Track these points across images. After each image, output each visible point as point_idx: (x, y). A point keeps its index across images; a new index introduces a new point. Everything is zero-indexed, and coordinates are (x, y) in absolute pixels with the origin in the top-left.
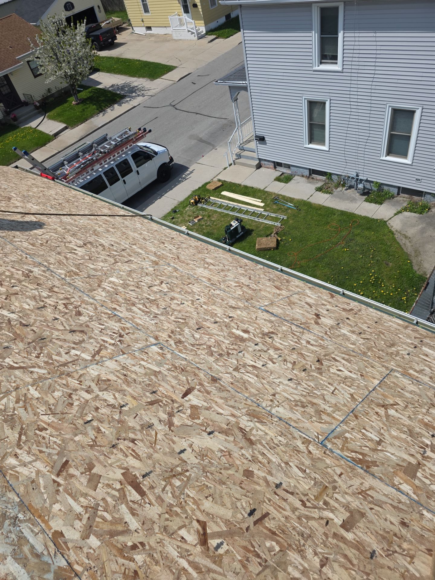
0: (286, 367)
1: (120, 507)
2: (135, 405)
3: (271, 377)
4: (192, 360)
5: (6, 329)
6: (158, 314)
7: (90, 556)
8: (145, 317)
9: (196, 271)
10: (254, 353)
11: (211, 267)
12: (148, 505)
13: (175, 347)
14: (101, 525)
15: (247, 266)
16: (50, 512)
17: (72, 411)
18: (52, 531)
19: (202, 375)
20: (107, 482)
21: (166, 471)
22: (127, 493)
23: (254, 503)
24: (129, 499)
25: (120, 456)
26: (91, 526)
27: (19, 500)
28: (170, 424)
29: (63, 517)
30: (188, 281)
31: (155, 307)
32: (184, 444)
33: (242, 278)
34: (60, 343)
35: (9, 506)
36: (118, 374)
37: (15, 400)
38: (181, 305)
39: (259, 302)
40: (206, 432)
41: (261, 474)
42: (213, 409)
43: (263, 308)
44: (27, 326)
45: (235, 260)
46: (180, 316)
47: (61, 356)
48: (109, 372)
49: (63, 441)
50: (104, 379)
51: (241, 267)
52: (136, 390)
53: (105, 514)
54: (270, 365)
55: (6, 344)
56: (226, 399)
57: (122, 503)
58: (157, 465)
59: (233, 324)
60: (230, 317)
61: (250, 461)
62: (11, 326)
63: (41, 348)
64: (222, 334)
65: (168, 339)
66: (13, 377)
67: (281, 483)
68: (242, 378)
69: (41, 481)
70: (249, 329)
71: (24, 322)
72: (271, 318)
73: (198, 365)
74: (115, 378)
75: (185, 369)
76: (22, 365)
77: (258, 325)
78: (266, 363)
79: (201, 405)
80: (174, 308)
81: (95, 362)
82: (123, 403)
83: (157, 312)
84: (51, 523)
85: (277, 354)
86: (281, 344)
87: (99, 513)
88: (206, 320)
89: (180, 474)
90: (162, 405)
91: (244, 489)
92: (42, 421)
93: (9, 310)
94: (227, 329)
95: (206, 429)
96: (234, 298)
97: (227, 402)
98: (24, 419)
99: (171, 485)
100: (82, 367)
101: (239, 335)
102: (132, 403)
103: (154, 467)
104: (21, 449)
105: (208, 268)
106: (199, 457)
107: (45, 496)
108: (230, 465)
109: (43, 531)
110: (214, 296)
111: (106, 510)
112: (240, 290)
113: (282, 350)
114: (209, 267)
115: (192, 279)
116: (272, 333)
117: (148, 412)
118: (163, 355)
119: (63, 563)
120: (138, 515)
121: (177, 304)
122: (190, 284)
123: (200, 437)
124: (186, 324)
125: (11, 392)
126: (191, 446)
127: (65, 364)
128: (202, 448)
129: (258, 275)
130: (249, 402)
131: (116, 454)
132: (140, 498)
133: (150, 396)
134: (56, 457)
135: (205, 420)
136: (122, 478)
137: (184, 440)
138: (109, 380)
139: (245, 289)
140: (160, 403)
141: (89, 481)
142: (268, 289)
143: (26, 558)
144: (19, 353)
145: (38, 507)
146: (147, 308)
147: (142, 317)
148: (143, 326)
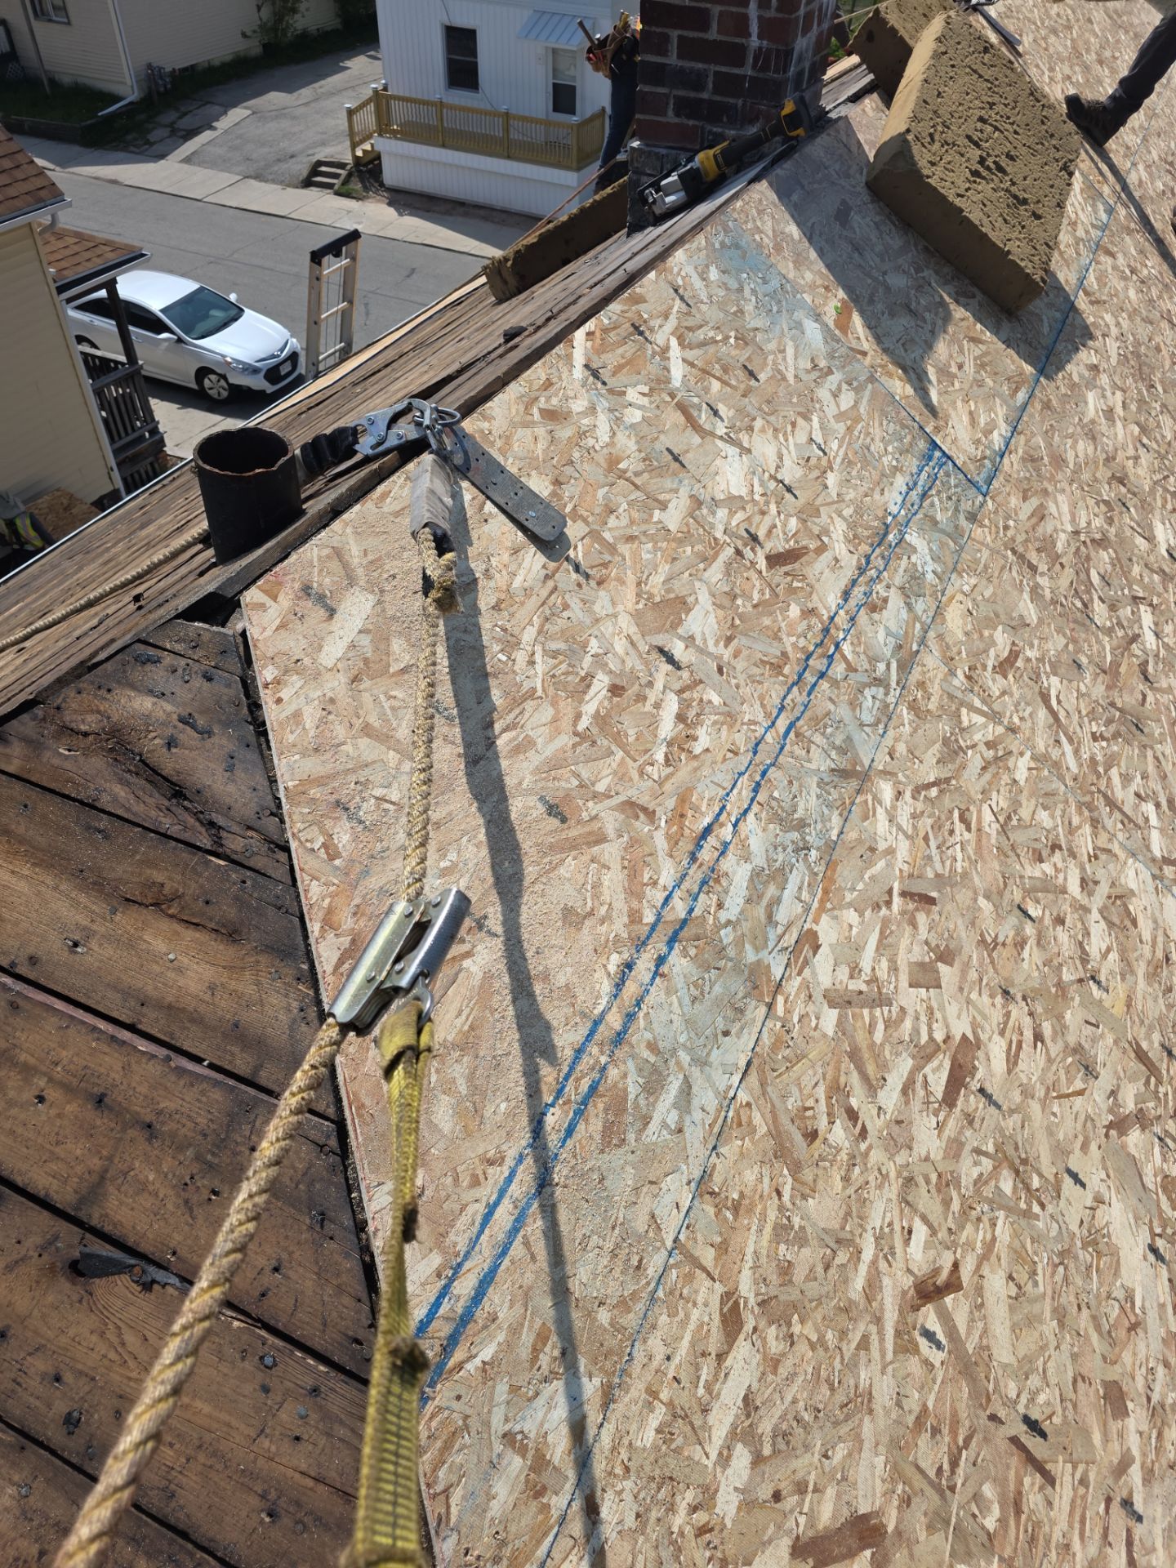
1: (904, 1054)
2: (1114, 1011)
5: (1115, 642)
7: (805, 1020)
12: (934, 1120)
14: (859, 1024)
16: (841, 907)
17: (1027, 866)
18: (815, 928)
20: (935, 1004)
21: (1017, 1148)
22: (935, 1063)
23: (1058, 1432)
24: (927, 1070)
25: (996, 1016)
26: (849, 1003)
27: (834, 838)
28: (1120, 1125)
29: (842, 938)
32: (1095, 1179)
34: (1151, 769)
35: (819, 826)
36: (1160, 939)
37: (991, 738)
41: (1134, 1443)
44: (1147, 679)
47: (1124, 787)
48: (1153, 914)
49: (965, 875)
50: (1131, 908)
52: (1150, 1002)
53: (881, 1026)
55: (1084, 660)
57: (913, 1057)
58: (1017, 1117)
61: (1149, 1399)
62: (1127, 649)
63: (1116, 735)
66: (1029, 709)
67: (1140, 1519)
69: (881, 864)
71: (1150, 669)
74: (1147, 936)
76: (1062, 715)
81: (1157, 872)
82: (1103, 979)
84: (824, 918)
87: (878, 1012)
89: (1027, 1188)
90: (1152, 1086)
91: (1075, 1391)
92: (979, 812)
93: (1156, 624)
95: (1160, 1235)
98: (966, 774)
99: (995, 1168)
100: (1128, 843)
102: (1114, 1001)
103: (1012, 1111)
104: (914, 798)
106: (1085, 1232)
107: (860, 886)
108: (1109, 1332)
109: (807, 910)
111: (888, 1024)
117: (1117, 1053)
119: (777, 972)
120: (907, 1103)
123: (1132, 1221)
125: (1000, 723)
126: (1099, 1200)
127: (1111, 803)
128: (1109, 1237)
131: (993, 1005)
132: (940, 1096)
133: (1156, 1045)
134: (930, 875)
136: (958, 1038)
137: (1104, 1176)
138: (1134, 922)
140: (1153, 1080)
141: (921, 965)
143: (760, 897)
144: (1080, 695)
145: (839, 882)
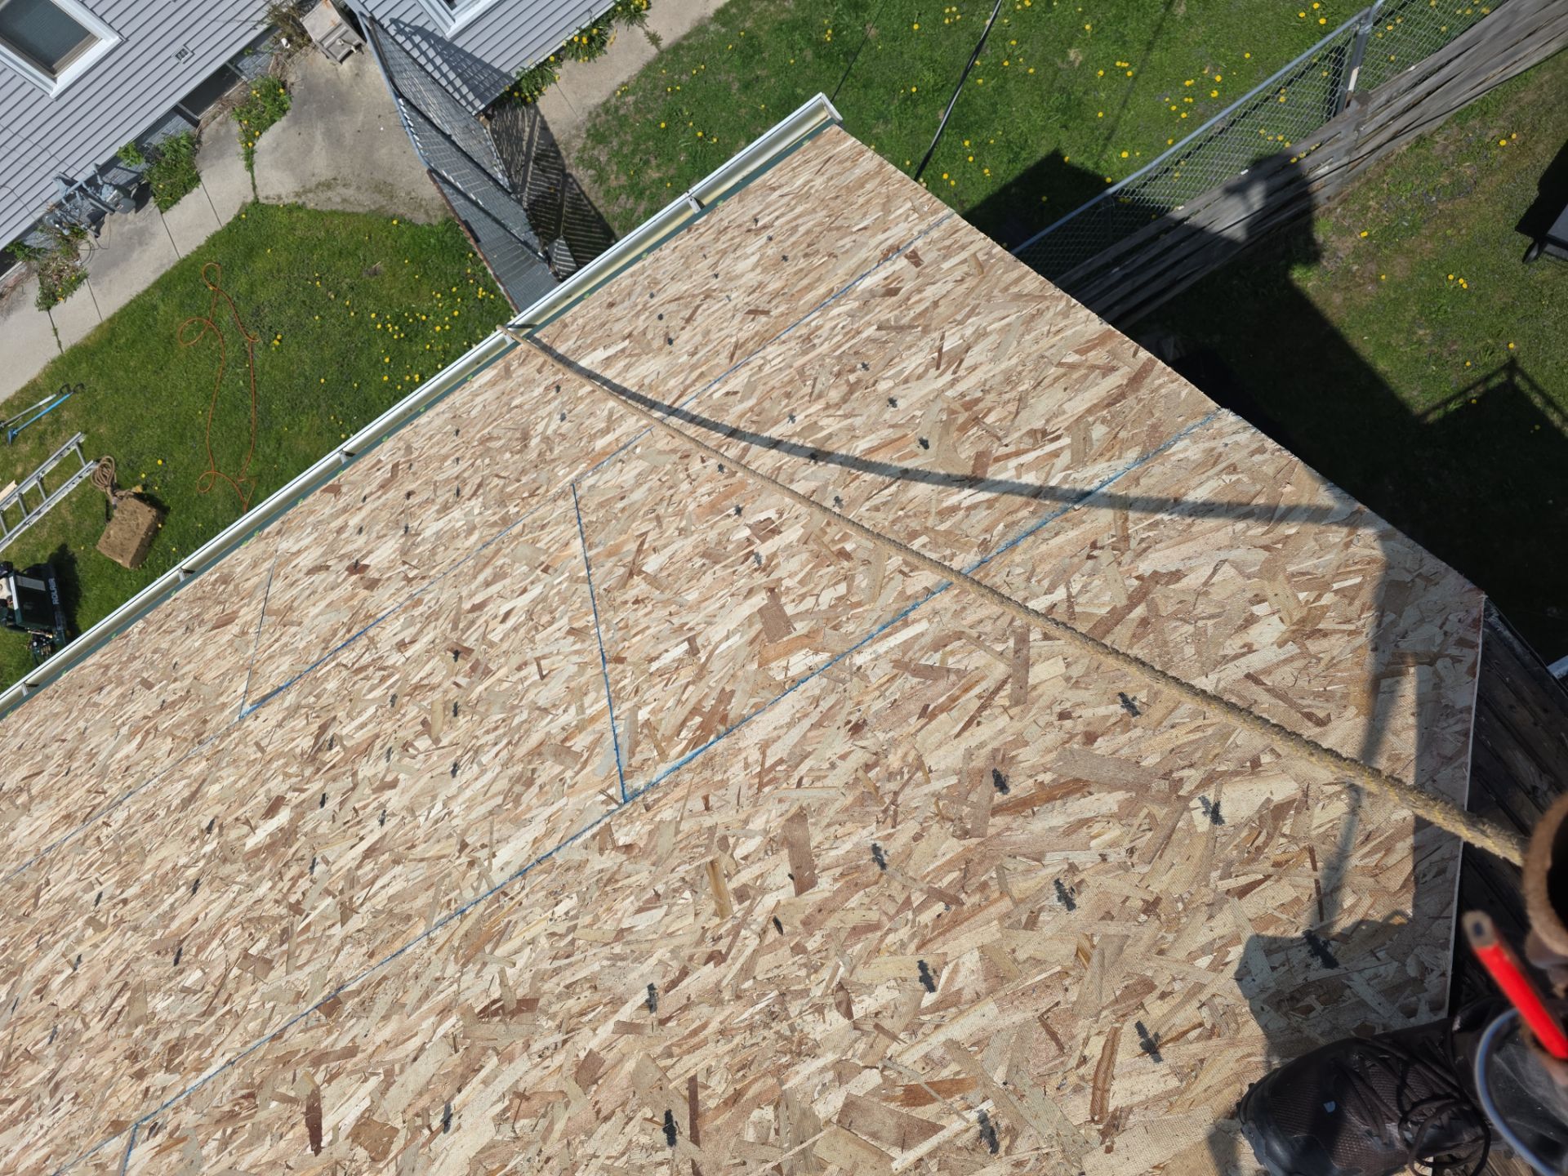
0: (421, 757)
3: (422, 819)
4: (246, 1043)
6: (55, 1073)
8: (34, 1128)
9: (17, 847)
10: (339, 823)
11: (37, 785)
13: (177, 1077)
15: (107, 667)
19: (297, 1039)
30: (28, 892)
31: (28, 1069)
33: (130, 708)
38: (81, 969)
39: (224, 705)
40: (437, 1132)
42: (397, 1068)
43: (247, 707)
45: (68, 691)
46: (105, 996)
51: (101, 689)
54: (394, 800)
56: (397, 1006)
59: (233, 834)
60: (209, 829)
61: (565, 1042)
64: (236, 888)
65: (145, 1085)
67: (651, 988)
68: (376, 914)
70: (274, 795)
72: (286, 704)
73: (269, 1033)
75: (250, 1085)
77: (280, 755)
78: (382, 806)
79: (367, 1103)
80: (72, 1000)
83: (44, 1073)
85: (379, 758)
86: (363, 726)
88: (169, 916)
91: (613, 1112)
94: (234, 862)
96: (168, 778)
97: (404, 1006)
101: (271, 835)
105: (32, 799)
108: (544, 1116)
110: (123, 838)
112: (158, 741)
113: (377, 736)
114: (34, 792)
115: (30, 876)
116: (323, 728)
118: (177, 1139)
121: (65, 982)
122: (37, 896)
123: (437, 1164)
124: (141, 991)
129: (155, 652)
130: (441, 935)
135: (411, 1113)
139: (166, 724)
142: (211, 652)
146: (11, 1102)
147: (29, 1138)
148: (57, 1153)
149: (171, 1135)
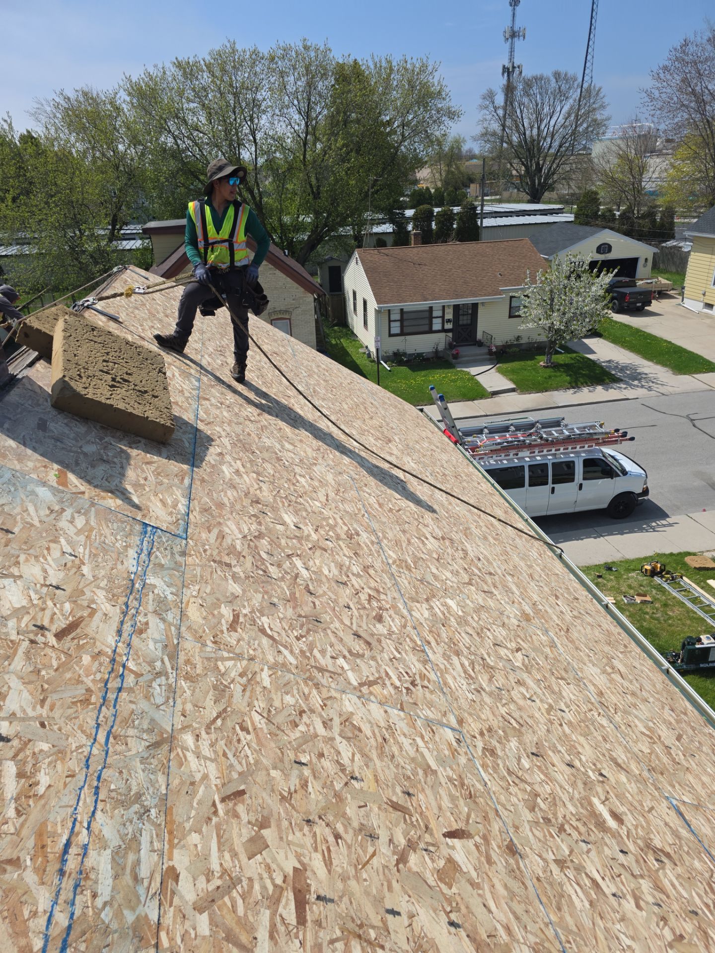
0: (658, 931)
1: (262, 910)
2: (371, 790)
3: (618, 926)
4: (494, 793)
5: (288, 583)
6: (484, 690)
7: (187, 937)
8: (463, 682)
9: (585, 668)
10: (611, 862)
11: (617, 677)
12: (297, 942)
13: (480, 753)
14: (225, 911)
15: (685, 714)
16: (184, 837)
17: (291, 734)
18: (171, 863)
19: (496, 826)
20: (269, 861)
21: (353, 921)
22: (284, 901)
24: (280, 910)
25: (308, 841)
26: (213, 901)
27: (164, 792)
28: (402, 859)
29: (193, 858)
30: (563, 674)
31: (486, 677)
32: (403, 906)
33: (664, 727)
34: (333, 639)
35: (151, 791)
36: (376, 731)
37: (241, 670)
38: (529, 702)
39: (674, 787)
40: (449, 917)
42: (480, 892)
43: (675, 802)
44: (311, 594)
45: (668, 692)
46: (516, 715)
47: (324, 657)
48: (367, 719)
49: (257, 762)
50: (355, 723)
51: (672, 710)
52: (387, 771)
53: (240, 902)
54: (629, 905)
55: (275, 600)
56: (512, 895)
57: (268, 907)
58: (345, 899)
59: (599, 789)
60: (601, 775)
62: (295, 583)
63: (308, 631)
64: (571, 790)
65: (477, 736)
66: (256, 642)
68: (561, 885)
69: (202, 789)
70: (624, 817)
71: (311, 588)
72: (680, 830)
73: (499, 807)
74: (369, 733)
75: (476, 797)
76: (276, 636)
77: (648, 822)
78: (624, 897)
79: (465, 870)
80: (515, 698)
81: (359, 694)
82: (357, 774)
83: (484, 685)
84: (176, 852)
85: (654, 897)
86: (673, 885)
87: (234, 893)
88: (556, 751)
89: (369, 942)
90: (409, 821)
92: (251, 718)
93: (304, 564)
94: (585, 790)
95: (451, 911)
96: (627, 750)
97: (512, 900)
98: (234, 700)
99: (346, 945)
100: (338, 687)
101: (601, 814)
102: (368, 784)
103: (341, 897)
104: (208, 733)
105: (609, 674)
106: (412, 944)
107: (193, 813)
109: (161, 855)
110: (593, 724)
111: (244, 897)
112: (647, 744)
113: (668, 897)
114: (613, 675)
115: (571, 675)
116: (668, 855)
117: (382, 815)
118: (454, 752)
119: (154, 916)
120: (276, 944)
121: (523, 694)
122: (562, 679)
123: (433, 915)
124: (519, 734)
125: (243, 658)
126: (411, 916)
127: (321, 670)
128: (426, 936)
129: (699, 743)
130: (550, 933)
131: (304, 835)
132: (294, 922)
133: (400, 794)
134: (235, 775)
135: (458, 899)
136: (291, 873)
137: (407, 898)
138: (360, 730)
139: (658, 749)
140: (407, 816)
141: (252, 840)
142: (705, 779)
143: (124, 869)
144: (281, 620)
145: (178, 819)
146: (473, 670)
147: (458, 679)
148: (452, 692)
149: (456, 750)
